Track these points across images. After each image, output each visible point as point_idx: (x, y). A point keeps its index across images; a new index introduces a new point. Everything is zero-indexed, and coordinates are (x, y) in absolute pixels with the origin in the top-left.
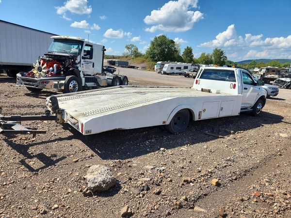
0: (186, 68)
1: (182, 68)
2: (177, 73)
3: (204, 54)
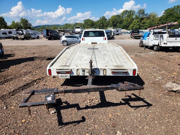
0: (10, 32)
1: (8, 33)
2: (3, 37)
3: (14, 22)
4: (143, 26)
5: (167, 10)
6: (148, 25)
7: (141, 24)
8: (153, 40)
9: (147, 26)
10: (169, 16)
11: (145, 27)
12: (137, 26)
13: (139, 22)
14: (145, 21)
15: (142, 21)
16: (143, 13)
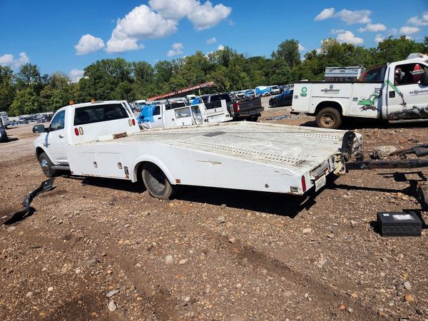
4: (49, 104)
5: (88, 68)
6: (61, 101)
7: (42, 100)
8: (175, 118)
9: (57, 102)
10: (97, 81)
11: (54, 105)
12: (33, 103)
13: (35, 93)
14: (49, 93)
15: (42, 93)
16: (36, 74)
